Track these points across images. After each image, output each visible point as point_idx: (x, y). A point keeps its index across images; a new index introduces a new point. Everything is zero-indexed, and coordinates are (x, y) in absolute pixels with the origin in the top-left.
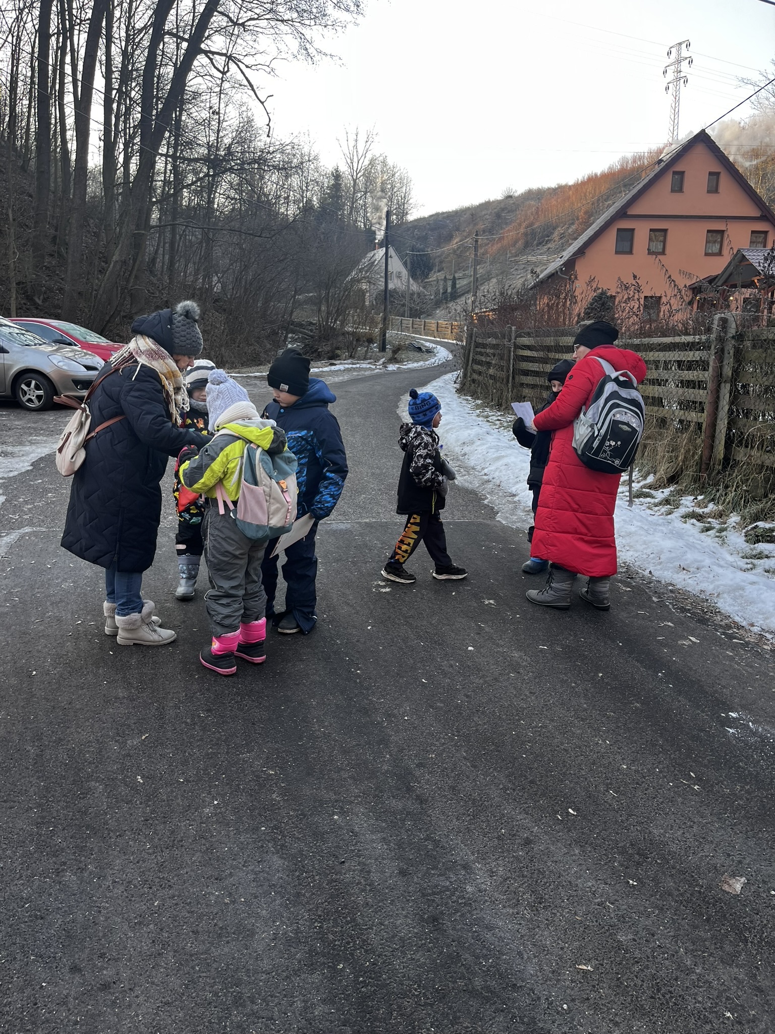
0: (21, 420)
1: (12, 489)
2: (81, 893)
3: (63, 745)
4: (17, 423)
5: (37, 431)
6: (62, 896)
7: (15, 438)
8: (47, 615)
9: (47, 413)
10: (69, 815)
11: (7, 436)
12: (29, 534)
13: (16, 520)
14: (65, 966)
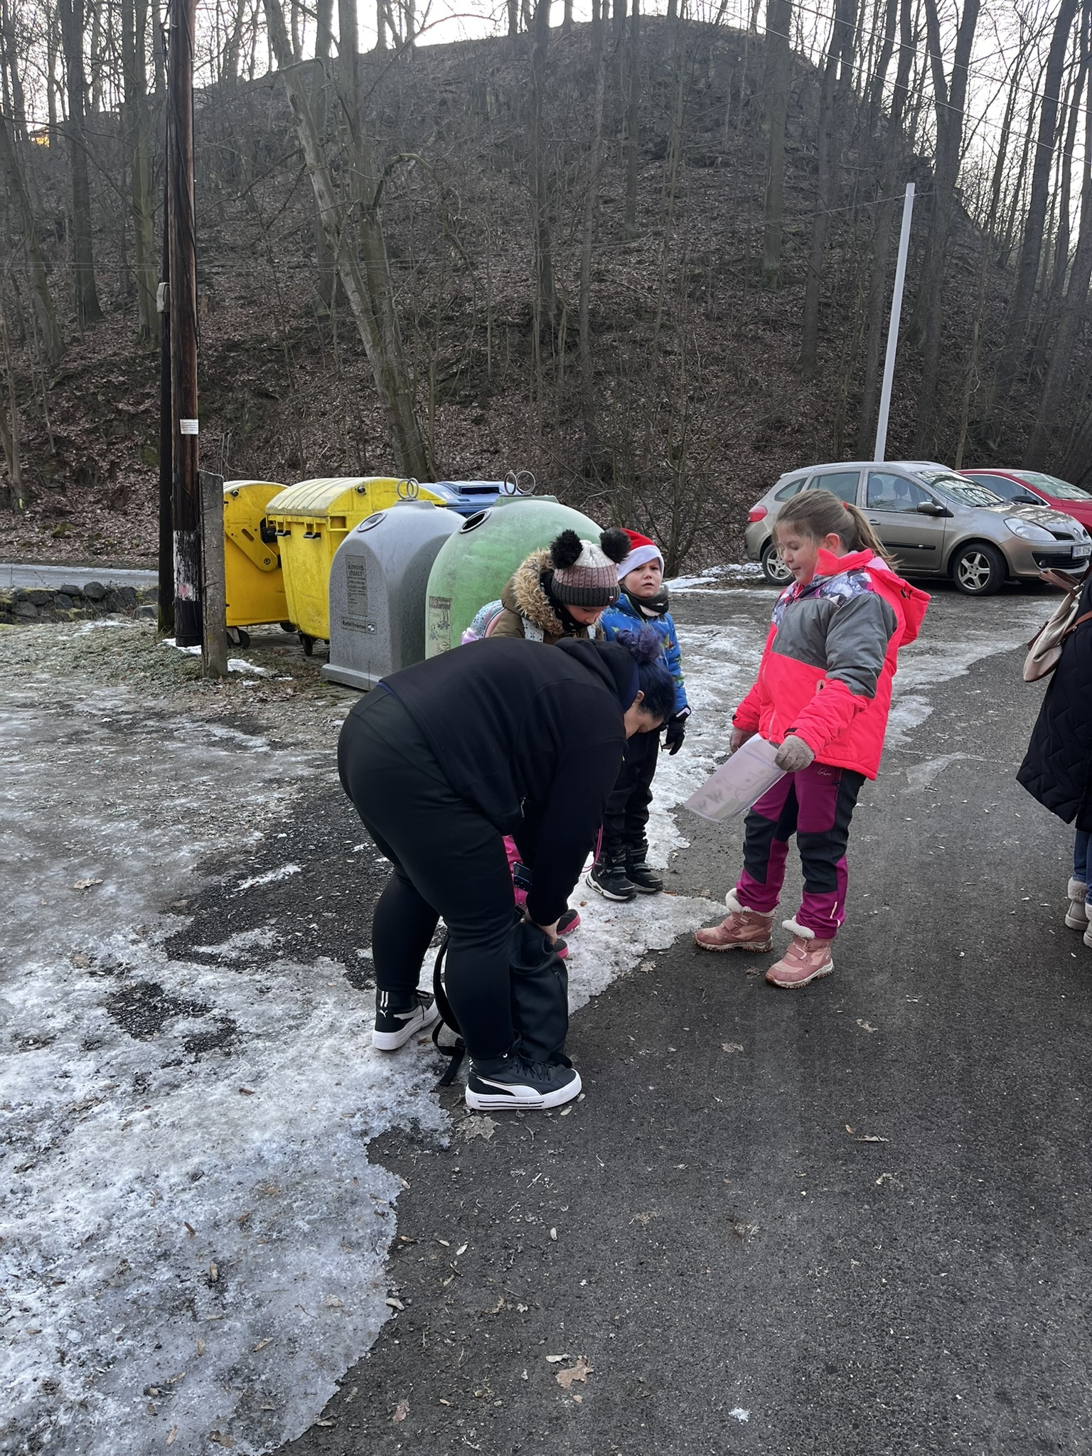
0: (955, 606)
1: (941, 699)
2: (1020, 1291)
3: (1001, 1068)
4: (950, 611)
5: (976, 624)
6: (991, 1283)
7: (948, 630)
8: (983, 878)
9: (990, 598)
10: (1006, 1172)
11: (937, 627)
12: (962, 762)
13: (946, 741)
14: (990, 1385)
